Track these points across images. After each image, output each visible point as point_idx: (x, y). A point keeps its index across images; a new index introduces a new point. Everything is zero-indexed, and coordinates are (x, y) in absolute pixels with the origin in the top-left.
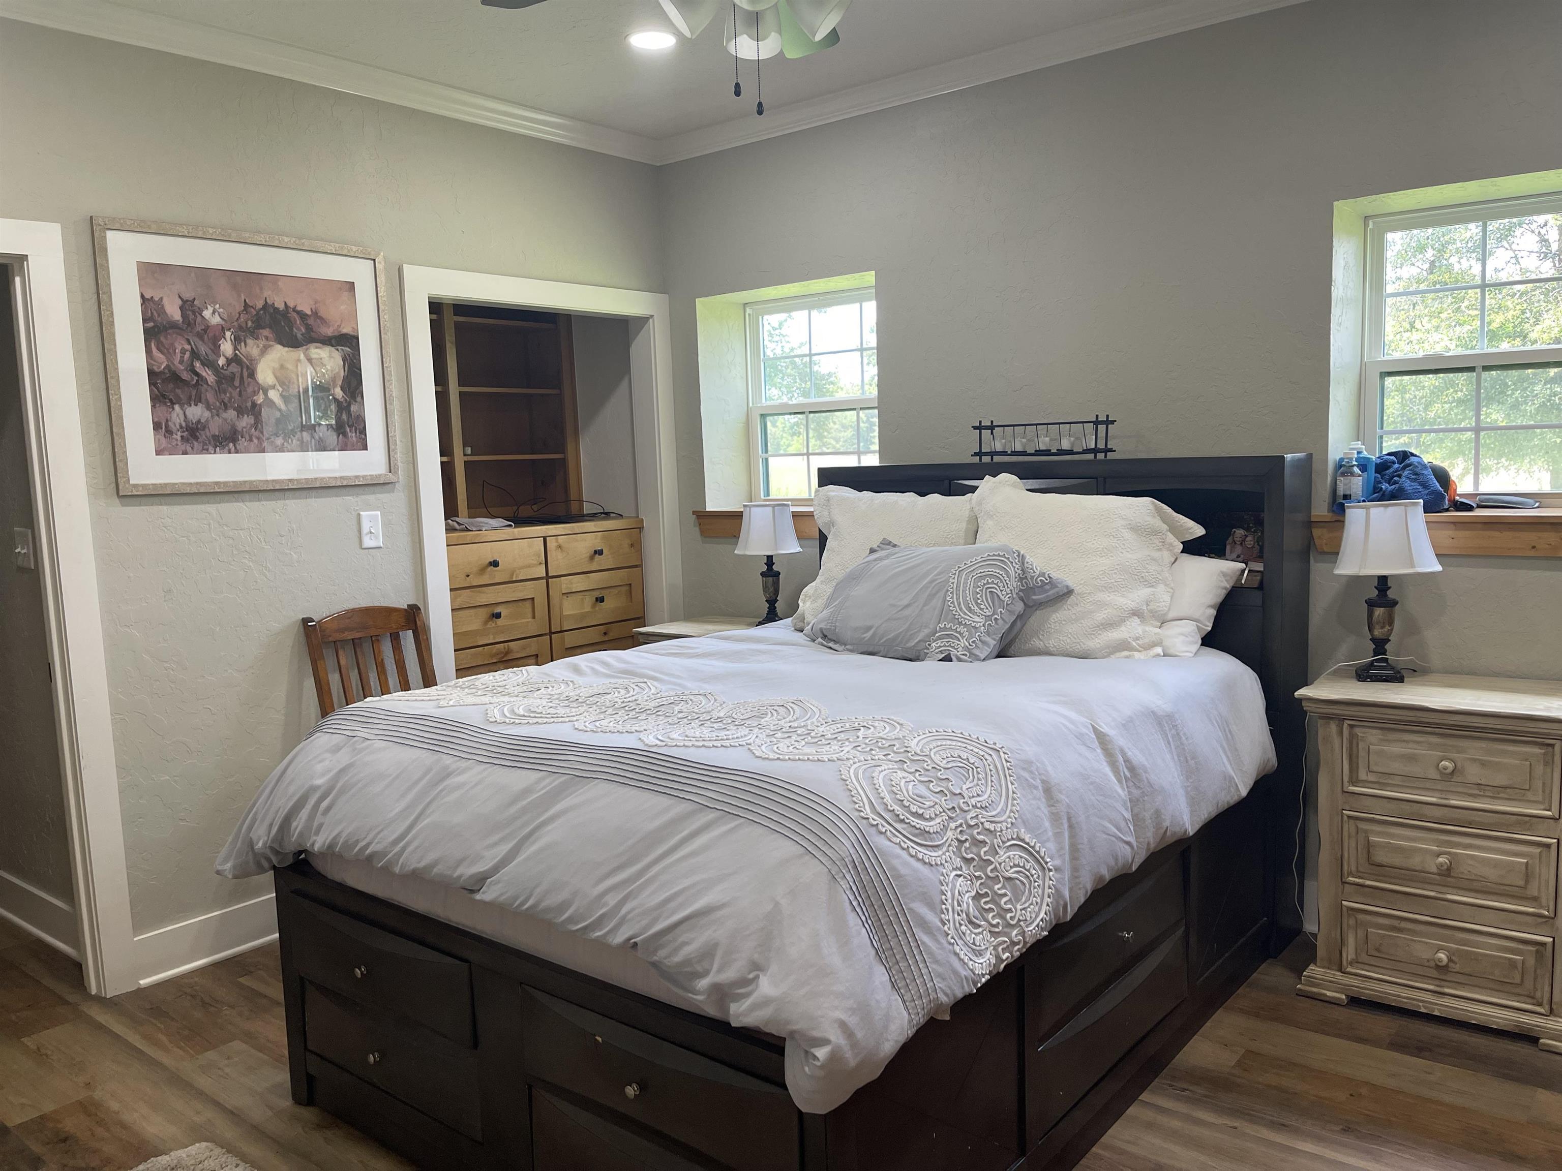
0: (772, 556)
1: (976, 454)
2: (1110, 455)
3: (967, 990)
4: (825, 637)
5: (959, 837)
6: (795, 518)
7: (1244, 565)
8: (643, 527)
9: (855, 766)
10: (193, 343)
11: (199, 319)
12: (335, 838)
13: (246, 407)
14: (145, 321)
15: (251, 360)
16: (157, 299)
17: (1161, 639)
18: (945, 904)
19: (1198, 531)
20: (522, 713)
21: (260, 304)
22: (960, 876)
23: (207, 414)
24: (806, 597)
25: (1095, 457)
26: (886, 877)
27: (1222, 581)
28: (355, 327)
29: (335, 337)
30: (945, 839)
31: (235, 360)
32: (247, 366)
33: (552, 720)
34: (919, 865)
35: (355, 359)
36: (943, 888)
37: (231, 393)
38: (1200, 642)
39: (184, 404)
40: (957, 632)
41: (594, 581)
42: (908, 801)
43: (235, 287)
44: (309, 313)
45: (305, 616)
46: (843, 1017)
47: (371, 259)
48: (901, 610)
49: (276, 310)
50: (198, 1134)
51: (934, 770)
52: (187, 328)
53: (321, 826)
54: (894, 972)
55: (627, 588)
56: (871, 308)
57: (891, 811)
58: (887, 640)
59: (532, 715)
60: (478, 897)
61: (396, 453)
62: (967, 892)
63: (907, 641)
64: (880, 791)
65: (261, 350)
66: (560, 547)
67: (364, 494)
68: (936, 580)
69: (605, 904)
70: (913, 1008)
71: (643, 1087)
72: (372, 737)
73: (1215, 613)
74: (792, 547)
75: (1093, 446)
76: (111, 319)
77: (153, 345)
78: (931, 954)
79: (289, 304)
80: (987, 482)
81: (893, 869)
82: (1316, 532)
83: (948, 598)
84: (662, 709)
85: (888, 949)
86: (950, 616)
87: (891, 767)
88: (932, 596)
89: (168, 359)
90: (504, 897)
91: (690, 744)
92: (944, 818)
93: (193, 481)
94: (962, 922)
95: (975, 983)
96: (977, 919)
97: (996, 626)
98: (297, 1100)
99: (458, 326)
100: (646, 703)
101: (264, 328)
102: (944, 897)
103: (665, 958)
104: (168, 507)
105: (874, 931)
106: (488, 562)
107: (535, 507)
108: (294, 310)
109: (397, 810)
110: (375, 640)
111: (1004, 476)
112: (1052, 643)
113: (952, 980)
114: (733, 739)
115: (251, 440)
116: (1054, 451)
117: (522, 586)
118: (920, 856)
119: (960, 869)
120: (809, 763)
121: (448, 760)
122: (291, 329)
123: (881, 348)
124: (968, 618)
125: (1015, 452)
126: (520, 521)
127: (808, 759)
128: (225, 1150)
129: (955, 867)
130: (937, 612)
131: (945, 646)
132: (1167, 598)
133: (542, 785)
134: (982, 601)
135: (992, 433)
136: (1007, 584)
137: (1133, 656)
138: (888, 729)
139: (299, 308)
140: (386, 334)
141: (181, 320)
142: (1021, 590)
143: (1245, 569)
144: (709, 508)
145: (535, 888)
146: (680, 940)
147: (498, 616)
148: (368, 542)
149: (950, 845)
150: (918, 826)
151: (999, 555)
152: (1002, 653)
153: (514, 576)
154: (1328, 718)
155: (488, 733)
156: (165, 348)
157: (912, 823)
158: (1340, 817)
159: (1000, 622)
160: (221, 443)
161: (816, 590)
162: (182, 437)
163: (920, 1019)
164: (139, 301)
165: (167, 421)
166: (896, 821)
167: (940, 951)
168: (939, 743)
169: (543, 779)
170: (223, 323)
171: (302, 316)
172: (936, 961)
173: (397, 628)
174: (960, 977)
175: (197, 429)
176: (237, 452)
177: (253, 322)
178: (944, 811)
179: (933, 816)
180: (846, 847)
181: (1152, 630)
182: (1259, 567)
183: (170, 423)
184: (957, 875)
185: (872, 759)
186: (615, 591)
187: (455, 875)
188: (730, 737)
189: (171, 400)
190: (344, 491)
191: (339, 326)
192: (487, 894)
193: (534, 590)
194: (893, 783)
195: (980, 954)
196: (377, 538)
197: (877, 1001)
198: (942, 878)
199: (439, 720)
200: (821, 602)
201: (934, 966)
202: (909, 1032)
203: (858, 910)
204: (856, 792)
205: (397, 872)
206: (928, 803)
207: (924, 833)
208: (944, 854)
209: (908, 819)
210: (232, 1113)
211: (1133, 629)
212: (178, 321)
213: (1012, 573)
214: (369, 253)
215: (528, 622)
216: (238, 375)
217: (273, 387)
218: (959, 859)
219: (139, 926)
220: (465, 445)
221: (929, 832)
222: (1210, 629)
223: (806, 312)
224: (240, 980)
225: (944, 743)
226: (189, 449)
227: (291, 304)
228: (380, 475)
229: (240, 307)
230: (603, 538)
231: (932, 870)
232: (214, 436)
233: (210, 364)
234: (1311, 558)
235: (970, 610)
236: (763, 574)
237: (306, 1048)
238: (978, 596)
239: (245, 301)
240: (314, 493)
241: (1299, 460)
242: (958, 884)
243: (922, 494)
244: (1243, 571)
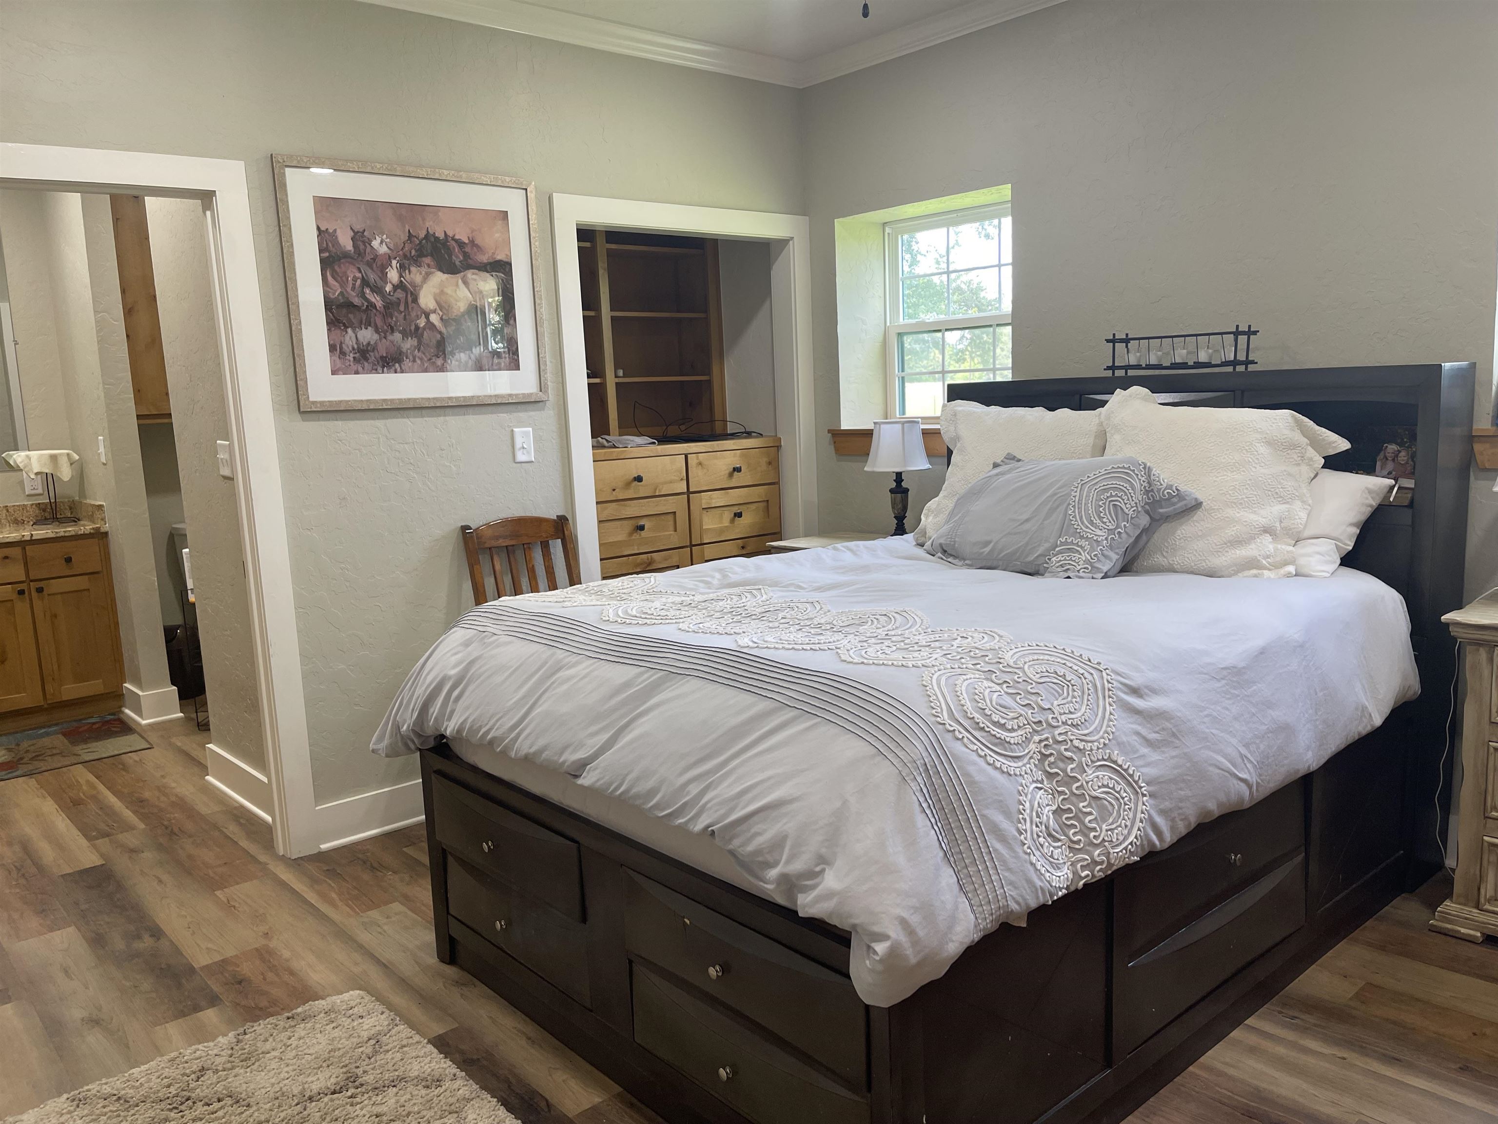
0: (901, 473)
1: (1108, 368)
2: (1251, 368)
3: (1042, 900)
4: (944, 552)
5: (1043, 750)
6: (925, 435)
7: (1393, 482)
8: (781, 446)
9: (939, 673)
10: (363, 272)
11: (368, 249)
12: (462, 723)
13: (410, 330)
14: (321, 251)
15: (414, 286)
16: (331, 231)
17: (1293, 557)
18: (1023, 814)
19: (1343, 445)
20: (634, 613)
21: (422, 234)
22: (1040, 789)
23: (376, 337)
24: (929, 511)
25: (1234, 369)
26: (959, 782)
27: (1367, 499)
28: (508, 254)
29: (490, 264)
30: (1027, 751)
31: (400, 286)
32: (411, 292)
33: (660, 621)
34: (996, 774)
35: (509, 284)
36: (1021, 798)
37: (396, 317)
38: (1339, 561)
39: (355, 327)
40: (1078, 546)
41: (735, 496)
42: (990, 710)
43: (400, 218)
44: (467, 241)
45: (463, 524)
46: (905, 914)
47: (524, 189)
48: (1022, 524)
49: (437, 239)
50: (356, 983)
51: (1024, 683)
52: (358, 257)
53: (452, 712)
54: (962, 876)
55: (765, 504)
56: (1007, 223)
57: (970, 719)
58: (1005, 555)
59: (645, 617)
60: (580, 781)
61: (546, 373)
62: (1048, 805)
63: (1027, 556)
64: (961, 698)
65: (424, 277)
66: (700, 464)
67: (516, 412)
68: (1058, 493)
69: (688, 793)
70: (980, 913)
71: (726, 969)
72: (501, 633)
73: (1358, 531)
74: (920, 463)
75: (1232, 359)
76: (291, 250)
77: (328, 274)
78: (1004, 862)
79: (448, 233)
80: (1117, 395)
81: (967, 775)
82: (1477, 447)
83: (1070, 512)
84: (767, 615)
85: (957, 853)
86: (1072, 531)
87: (977, 676)
88: (1052, 510)
89: (341, 286)
90: (601, 782)
91: (780, 646)
92: (1027, 730)
93: (364, 398)
94: (1040, 834)
95: (1051, 895)
96: (1057, 833)
97: (1119, 540)
98: (442, 959)
99: (610, 254)
100: (753, 609)
101: (426, 256)
102: (1021, 807)
103: (739, 847)
104: (343, 422)
105: (943, 834)
106: (632, 477)
107: (683, 427)
108: (453, 239)
109: (515, 700)
110: (527, 547)
111: (1135, 389)
112: (1177, 560)
113: (1025, 890)
114: (824, 643)
115: (414, 361)
116: (1191, 363)
117: (664, 500)
118: (998, 765)
119: (1042, 782)
120: (893, 668)
121: (560, 654)
122: (450, 256)
123: (1017, 263)
124: (1090, 531)
125: (1149, 365)
126: (664, 440)
127: (893, 664)
128: (374, 998)
129: (1035, 779)
130: (1058, 526)
131: (1065, 560)
132: (1303, 515)
133: (640, 680)
134: (1105, 514)
135: (1127, 346)
136: (1132, 497)
137: (1263, 574)
138: (986, 639)
139: (457, 237)
140: (536, 260)
141: (353, 251)
142: (1146, 503)
143: (1394, 486)
144: (845, 425)
145: (627, 775)
146: (753, 831)
147: (642, 528)
148: (521, 457)
149: (1031, 758)
150: (998, 735)
151: (1124, 467)
152: (1126, 568)
153: (657, 491)
154: (1478, 643)
155: (599, 631)
156: (338, 276)
157: (992, 731)
158: (1486, 748)
159: (1124, 536)
160: (388, 364)
161: (938, 505)
162: (354, 358)
163: (988, 924)
164: (315, 233)
165: (341, 343)
166: (975, 729)
167: (1015, 861)
168: (1036, 657)
169: (642, 674)
170: (389, 252)
171: (461, 244)
172: (1009, 870)
173: (547, 537)
174: (1035, 887)
175: (368, 351)
176: (402, 372)
177: (416, 251)
178: (1029, 724)
179: (1016, 727)
180: (919, 750)
181: (1286, 548)
182: (1409, 483)
183: (343, 345)
184: (1037, 788)
185: (959, 668)
186: (753, 506)
187: (561, 760)
188: (822, 641)
189: (344, 325)
190: (500, 408)
191: (493, 253)
192: (586, 780)
193: (676, 505)
194: (977, 691)
195: (1058, 867)
196: (528, 453)
197: (942, 902)
198: (1020, 788)
199: (558, 618)
200: (942, 517)
201: (1007, 874)
202: (975, 936)
203: (928, 812)
204: (935, 697)
205: (513, 756)
206: (1012, 714)
207: (1003, 743)
208: (1024, 765)
209: (988, 727)
210: (385, 966)
211: (1266, 545)
212: (350, 251)
213: (1137, 485)
214: (522, 183)
215: (671, 534)
216: (403, 301)
217: (434, 312)
218: (1040, 772)
219: (320, 796)
220: (616, 367)
221: (1009, 743)
222: (1350, 548)
223: (945, 230)
224: (405, 849)
225: (1041, 658)
226: (360, 369)
227: (450, 234)
228: (532, 394)
229: (404, 237)
230: (742, 456)
231: (1009, 779)
232: (382, 357)
233: (377, 290)
234: (1472, 473)
235: (1092, 523)
236: (892, 491)
237: (448, 913)
238: (1101, 509)
239: (409, 231)
240: (470, 410)
241: (1460, 369)
242: (1038, 796)
243: (1052, 409)
244: (1392, 488)
